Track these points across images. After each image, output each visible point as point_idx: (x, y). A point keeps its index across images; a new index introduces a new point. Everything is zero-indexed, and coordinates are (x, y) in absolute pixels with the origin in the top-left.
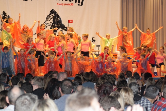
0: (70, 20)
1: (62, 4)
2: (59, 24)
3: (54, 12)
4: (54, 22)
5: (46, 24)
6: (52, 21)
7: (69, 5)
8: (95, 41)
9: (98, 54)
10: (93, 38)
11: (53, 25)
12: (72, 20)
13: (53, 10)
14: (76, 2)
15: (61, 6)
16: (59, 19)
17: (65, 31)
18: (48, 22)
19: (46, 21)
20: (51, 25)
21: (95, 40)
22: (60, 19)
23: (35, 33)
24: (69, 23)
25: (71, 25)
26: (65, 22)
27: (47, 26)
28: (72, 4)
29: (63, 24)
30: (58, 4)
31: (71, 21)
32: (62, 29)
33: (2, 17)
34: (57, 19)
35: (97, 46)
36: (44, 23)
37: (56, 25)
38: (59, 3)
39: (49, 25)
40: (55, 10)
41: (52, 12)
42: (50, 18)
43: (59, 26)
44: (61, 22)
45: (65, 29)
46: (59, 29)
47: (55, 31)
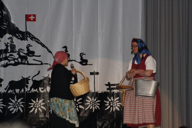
0: (30, 16)
2: (4, 25)
8: (88, 63)
9: (93, 91)
10: (81, 57)
12: (34, 16)
16: (4, 12)
17: (20, 40)
21: (86, 61)
22: (8, 12)
24: (27, 22)
25: (32, 28)
29: (14, 25)
31: (32, 18)
32: (11, 36)
35: (91, 74)
43: (4, 29)
44: (9, 19)
45: (20, 34)
46: (5, 36)
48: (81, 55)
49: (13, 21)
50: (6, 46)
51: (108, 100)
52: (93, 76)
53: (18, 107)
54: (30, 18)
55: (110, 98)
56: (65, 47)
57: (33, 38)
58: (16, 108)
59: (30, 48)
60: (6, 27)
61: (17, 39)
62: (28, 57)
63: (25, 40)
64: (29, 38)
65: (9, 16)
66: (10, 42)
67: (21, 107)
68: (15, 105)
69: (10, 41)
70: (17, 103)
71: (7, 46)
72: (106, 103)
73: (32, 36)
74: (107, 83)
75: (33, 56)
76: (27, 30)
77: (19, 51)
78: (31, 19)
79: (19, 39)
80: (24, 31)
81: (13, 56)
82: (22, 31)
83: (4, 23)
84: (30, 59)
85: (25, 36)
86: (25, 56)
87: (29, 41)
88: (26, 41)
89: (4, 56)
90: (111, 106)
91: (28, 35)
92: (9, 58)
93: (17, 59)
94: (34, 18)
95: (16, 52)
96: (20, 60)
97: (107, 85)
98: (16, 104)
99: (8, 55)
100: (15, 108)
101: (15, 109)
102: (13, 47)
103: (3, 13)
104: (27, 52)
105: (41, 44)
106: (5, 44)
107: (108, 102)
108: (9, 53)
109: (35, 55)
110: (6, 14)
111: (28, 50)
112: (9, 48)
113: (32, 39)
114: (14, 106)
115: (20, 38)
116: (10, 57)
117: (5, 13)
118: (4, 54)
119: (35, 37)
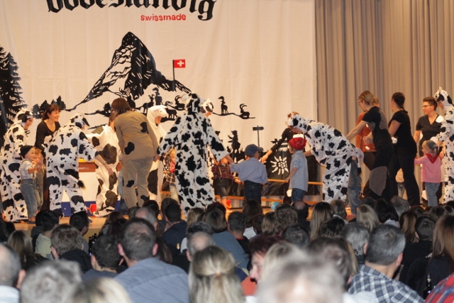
0: (178, 61)
1: (156, 18)
2: (148, 73)
3: (133, 40)
4: (134, 68)
5: (111, 73)
6: (129, 65)
7: (174, 18)
11: (133, 74)
12: (184, 61)
13: (130, 34)
14: (192, 10)
15: (152, 22)
16: (147, 58)
17: (167, 91)
18: (119, 68)
19: (112, 65)
20: (125, 75)
22: (152, 58)
24: (175, 69)
25: (181, 76)
26: (163, 67)
27: (114, 78)
28: (183, 17)
29: (159, 73)
30: (143, 18)
31: (180, 63)
32: (156, 86)
34: (142, 60)
35: (254, 129)
36: (107, 71)
37: (140, 76)
38: (147, 15)
39: (122, 76)
40: (136, 33)
41: (129, 39)
42: (124, 57)
43: (148, 78)
44: (153, 67)
45: (166, 84)
46: (149, 87)
47: (139, 92)
48: (241, 106)
49: (158, 68)
50: (150, 99)
51: (275, 161)
52: (256, 131)
54: (178, 63)
55: (278, 158)
56: (222, 98)
57: (182, 88)
59: (179, 100)
60: (150, 76)
61: (163, 89)
62: (177, 111)
63: (173, 91)
64: (178, 88)
65: (153, 62)
66: (155, 94)
69: (156, 92)
71: (152, 99)
72: (273, 164)
73: (181, 86)
74: (274, 140)
75: (183, 110)
76: (176, 79)
77: (166, 104)
78: (179, 65)
79: (166, 89)
80: (172, 80)
82: (170, 80)
83: (147, 71)
85: (172, 85)
86: (174, 110)
87: (178, 92)
88: (175, 91)
90: (279, 168)
91: (176, 85)
94: (183, 63)
97: (273, 142)
102: (159, 101)
103: (145, 59)
104: (176, 105)
106: (149, 96)
107: (275, 163)
110: (150, 60)
111: (177, 102)
112: (154, 101)
113: (181, 89)
117: (148, 60)
119: (184, 87)
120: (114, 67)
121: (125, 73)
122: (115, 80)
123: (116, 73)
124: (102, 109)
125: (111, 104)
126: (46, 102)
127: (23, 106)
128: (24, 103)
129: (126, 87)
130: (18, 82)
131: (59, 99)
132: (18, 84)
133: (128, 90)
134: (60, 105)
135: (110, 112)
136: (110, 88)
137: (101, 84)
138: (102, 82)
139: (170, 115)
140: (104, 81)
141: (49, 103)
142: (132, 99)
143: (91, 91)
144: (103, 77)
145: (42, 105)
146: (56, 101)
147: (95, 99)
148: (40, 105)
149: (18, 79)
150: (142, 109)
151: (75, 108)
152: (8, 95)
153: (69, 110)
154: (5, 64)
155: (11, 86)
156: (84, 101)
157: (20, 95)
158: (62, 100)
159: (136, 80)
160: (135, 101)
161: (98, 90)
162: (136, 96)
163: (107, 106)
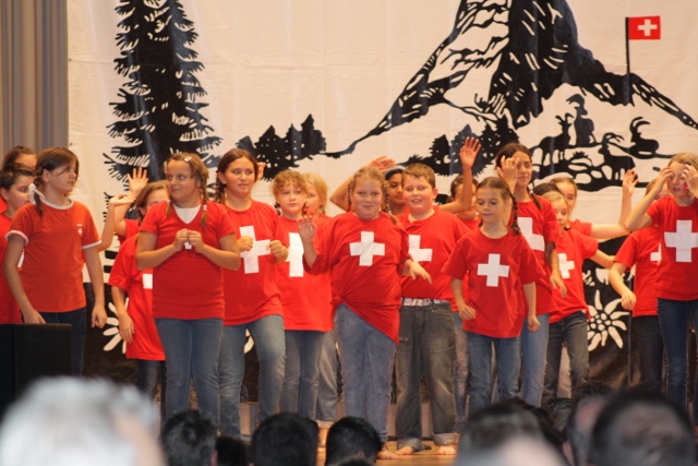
0: (641, 21)
2: (555, 55)
4: (518, 40)
5: (454, 52)
6: (503, 31)
11: (512, 56)
12: (656, 20)
16: (555, 13)
17: (607, 104)
18: (475, 39)
19: (456, 32)
20: (492, 59)
22: (566, 11)
23: (373, 127)
24: (632, 42)
25: (647, 62)
26: (600, 39)
27: (462, 67)
29: (587, 53)
31: (647, 28)
32: (576, 90)
33: (123, 10)
34: (539, 17)
36: (441, 48)
37: (532, 61)
39: (482, 62)
42: (489, 9)
43: (555, 68)
44: (570, 35)
45: (606, 85)
46: (556, 91)
47: (527, 107)
49: (583, 41)
50: (560, 127)
53: (607, 328)
54: (640, 27)
57: (652, 96)
58: (600, 332)
59: (640, 129)
60: (561, 61)
61: (597, 99)
62: (635, 160)
63: (625, 105)
64: (639, 97)
65: (571, 24)
66: (574, 113)
67: (618, 329)
68: (595, 322)
69: (576, 108)
70: (604, 317)
71: (565, 125)
73: (647, 89)
75: (654, 155)
76: (632, 71)
77: (605, 142)
78: (642, 32)
79: (604, 99)
80: (623, 73)
81: (586, 157)
82: (616, 73)
83: (554, 49)
84: (644, 168)
85: (624, 88)
86: (626, 157)
87: (639, 107)
88: (630, 105)
89: (556, 160)
91: (634, 86)
92: (571, 167)
93: (599, 169)
94: (655, 27)
95: (595, 144)
96: (608, 171)
98: (600, 318)
99: (569, 154)
100: (597, 331)
101: (598, 335)
102: (585, 127)
103: (549, 14)
104: (634, 144)
105: (680, 114)
106: (558, 117)
108: (572, 147)
109: (658, 152)
110: (561, 16)
111: (636, 136)
112: (572, 132)
113: (647, 100)
114: (593, 326)
115: (607, 96)
116: (575, 161)
117: (557, 17)
118: (556, 152)
119: (657, 95)
120: (460, 36)
121: (491, 53)
122: (464, 73)
123: (466, 52)
124: (426, 153)
125: (450, 138)
126: (271, 130)
127: (210, 140)
128: (211, 134)
129: (493, 92)
130: (196, 74)
131: (309, 122)
132: (194, 80)
133: (499, 102)
134: (309, 140)
135: (447, 160)
136: (448, 95)
137: (423, 85)
138: (426, 77)
139: (616, 170)
140: (434, 76)
141: (281, 133)
142: (511, 126)
143: (397, 103)
144: (431, 65)
145: (262, 139)
146: (299, 128)
147: (406, 124)
148: (255, 139)
149: (196, 66)
150: (538, 153)
151: (351, 149)
152: (168, 112)
153: (336, 155)
154: (161, 26)
155: (177, 85)
156: (378, 131)
157: (201, 111)
158: (317, 126)
159: (522, 73)
160: (520, 132)
161: (415, 100)
162: (522, 118)
163: (441, 145)
